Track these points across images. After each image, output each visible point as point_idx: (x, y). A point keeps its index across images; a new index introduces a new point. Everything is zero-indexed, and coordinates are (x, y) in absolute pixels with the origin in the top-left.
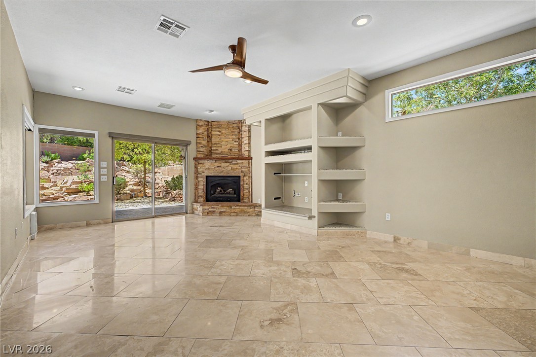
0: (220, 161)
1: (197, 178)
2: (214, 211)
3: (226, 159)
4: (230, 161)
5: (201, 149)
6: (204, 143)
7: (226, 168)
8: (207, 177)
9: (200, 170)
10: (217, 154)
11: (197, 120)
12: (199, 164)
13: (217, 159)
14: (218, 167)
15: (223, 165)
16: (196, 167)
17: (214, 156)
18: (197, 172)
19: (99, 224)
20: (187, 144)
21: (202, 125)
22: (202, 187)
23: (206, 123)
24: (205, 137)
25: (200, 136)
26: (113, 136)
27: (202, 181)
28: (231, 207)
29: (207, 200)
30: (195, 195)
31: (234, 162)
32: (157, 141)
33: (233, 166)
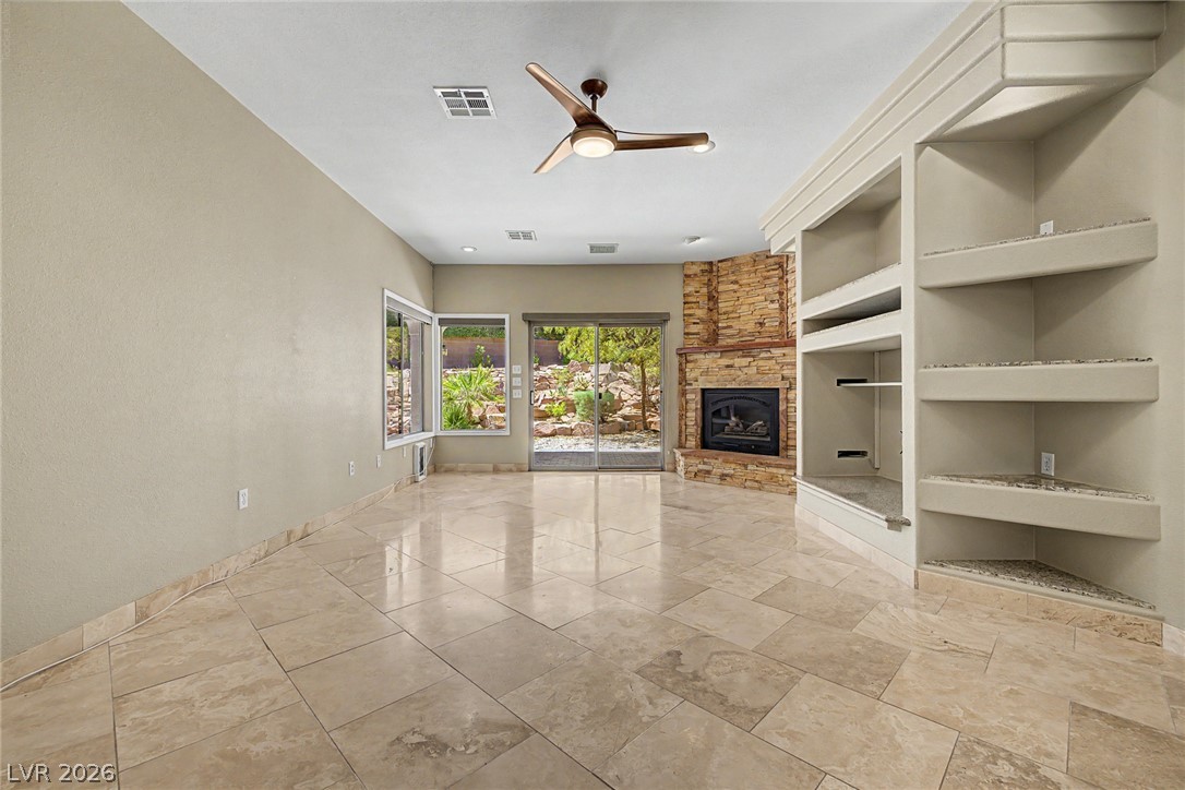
0: (732, 353)
1: (683, 393)
2: (708, 472)
3: (745, 349)
4: (755, 352)
5: (694, 329)
6: (701, 313)
7: (745, 370)
8: (703, 390)
9: (690, 375)
10: (729, 337)
11: (683, 265)
12: (687, 361)
13: (728, 350)
14: (728, 366)
15: (739, 362)
16: (682, 370)
17: (723, 342)
18: (683, 380)
19: (511, 471)
20: (663, 319)
21: (695, 275)
22: (693, 416)
23: (706, 267)
24: (703, 300)
25: (690, 299)
26: (530, 320)
27: (694, 400)
28: (746, 466)
29: (705, 445)
30: (680, 432)
31: (763, 355)
32: (602, 321)
33: (761, 363)
